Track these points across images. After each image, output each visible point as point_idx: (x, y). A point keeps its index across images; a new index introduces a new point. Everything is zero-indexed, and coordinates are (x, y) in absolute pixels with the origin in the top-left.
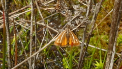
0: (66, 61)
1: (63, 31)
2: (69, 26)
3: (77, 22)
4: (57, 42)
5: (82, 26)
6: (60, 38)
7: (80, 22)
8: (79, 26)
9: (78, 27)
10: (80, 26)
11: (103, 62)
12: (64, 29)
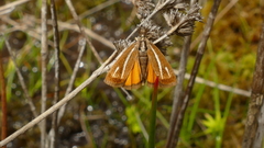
0: (133, 114)
1: (130, 44)
2: (147, 30)
3: (168, 18)
4: (114, 76)
5: (181, 31)
6: (121, 64)
7: (176, 20)
8: (173, 29)
9: (170, 32)
10: (176, 31)
11: (222, 116)
12: (132, 39)
